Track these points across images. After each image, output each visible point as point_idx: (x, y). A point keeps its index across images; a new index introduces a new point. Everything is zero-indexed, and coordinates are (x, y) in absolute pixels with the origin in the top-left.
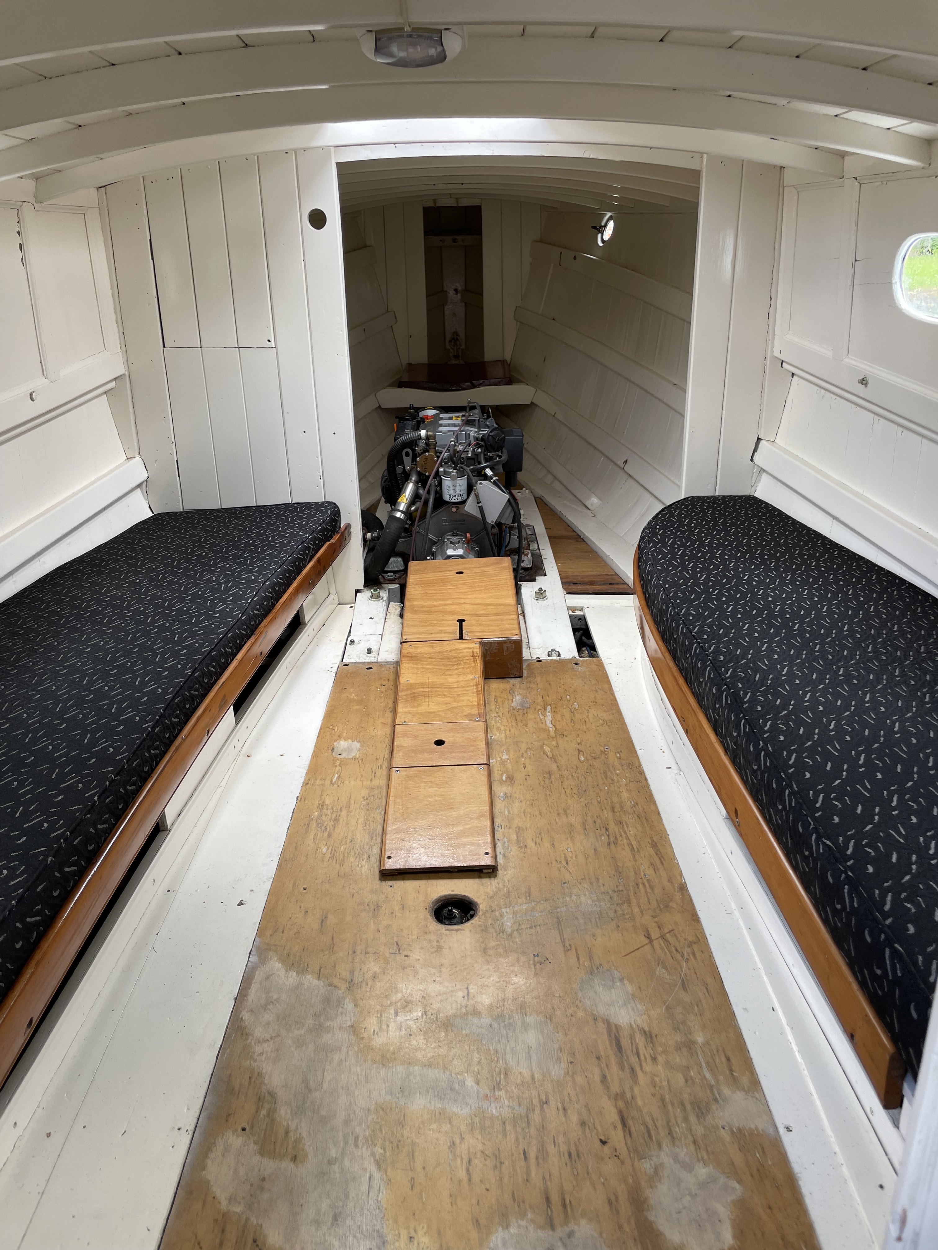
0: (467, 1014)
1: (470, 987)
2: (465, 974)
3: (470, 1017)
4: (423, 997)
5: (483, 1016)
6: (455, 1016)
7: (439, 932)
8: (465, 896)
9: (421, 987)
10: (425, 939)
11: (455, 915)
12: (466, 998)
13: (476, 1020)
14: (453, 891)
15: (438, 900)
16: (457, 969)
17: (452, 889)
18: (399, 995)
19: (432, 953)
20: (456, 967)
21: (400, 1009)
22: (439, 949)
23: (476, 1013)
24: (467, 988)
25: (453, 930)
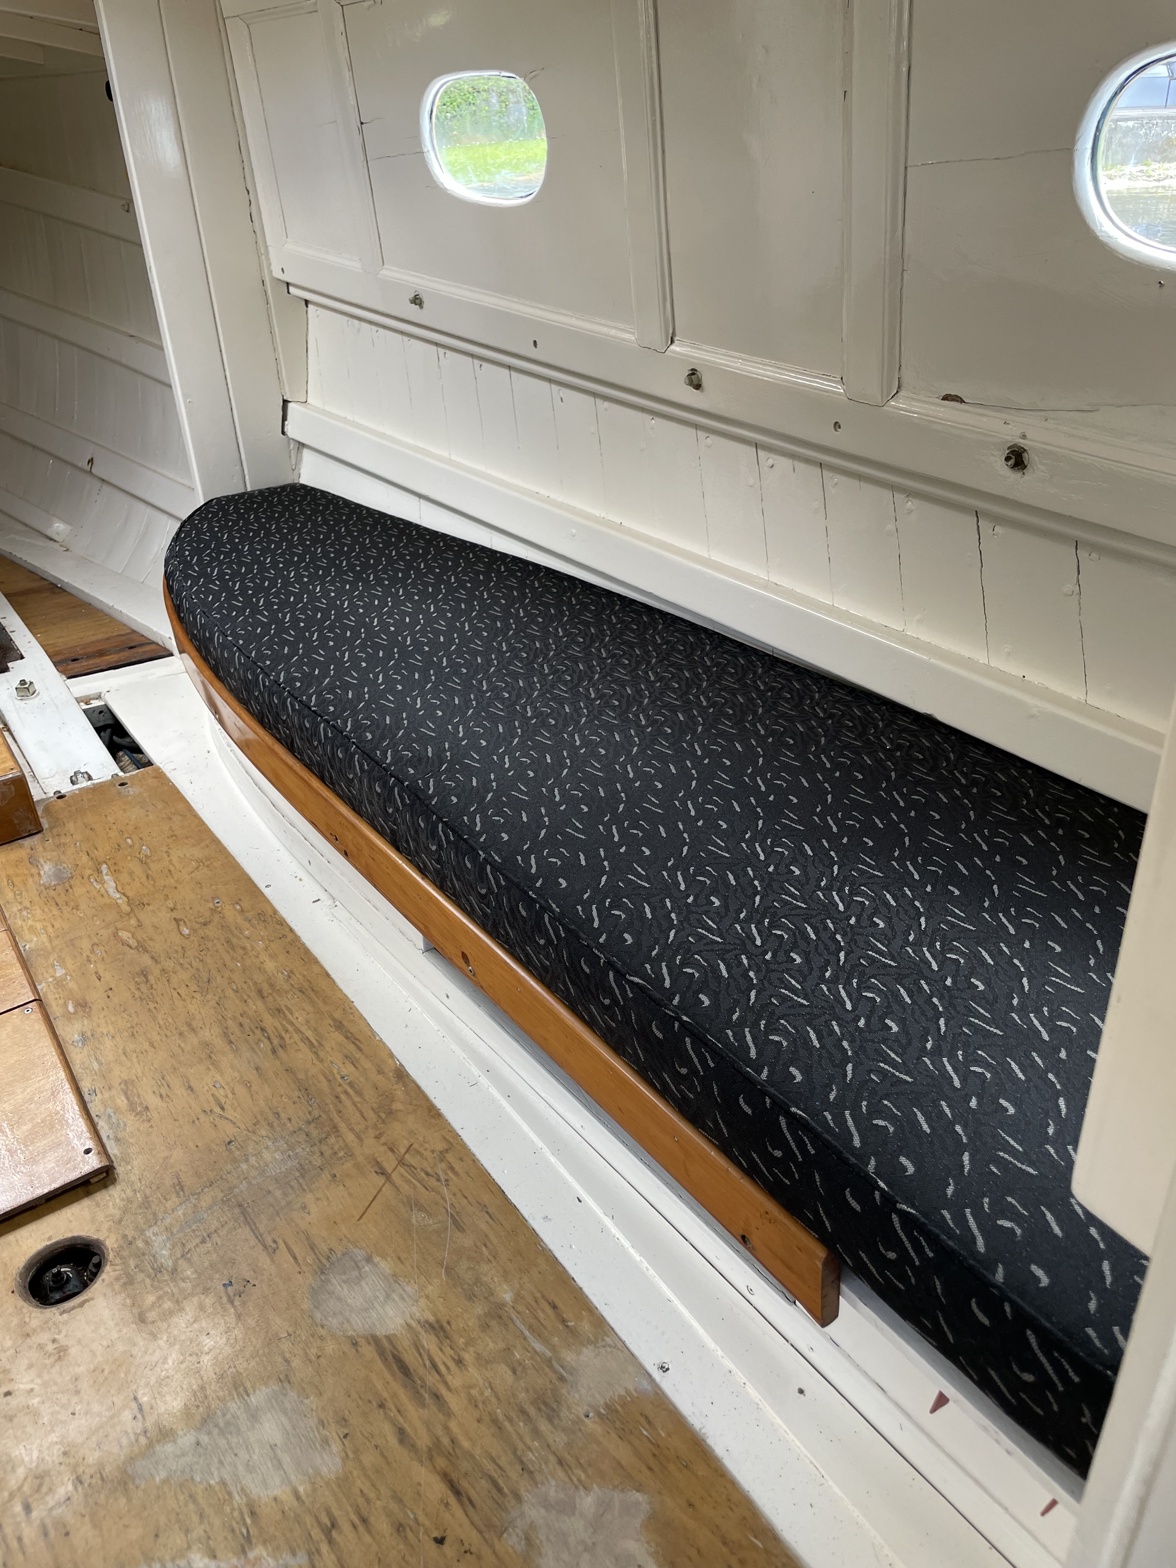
0: (150, 1445)
1: (139, 1396)
2: (123, 1375)
3: (158, 1448)
4: (65, 1453)
5: (180, 1433)
6: (131, 1459)
7: (50, 1323)
8: (74, 1238)
9: (53, 1438)
10: (30, 1347)
11: (68, 1275)
12: (139, 1416)
13: (169, 1448)
14: (50, 1238)
15: (28, 1267)
16: (106, 1372)
17: (47, 1236)
18: (21, 1472)
19: (53, 1366)
20: (103, 1371)
21: (31, 1496)
22: (61, 1352)
23: (165, 1434)
24: (135, 1399)
25: (73, 1308)
